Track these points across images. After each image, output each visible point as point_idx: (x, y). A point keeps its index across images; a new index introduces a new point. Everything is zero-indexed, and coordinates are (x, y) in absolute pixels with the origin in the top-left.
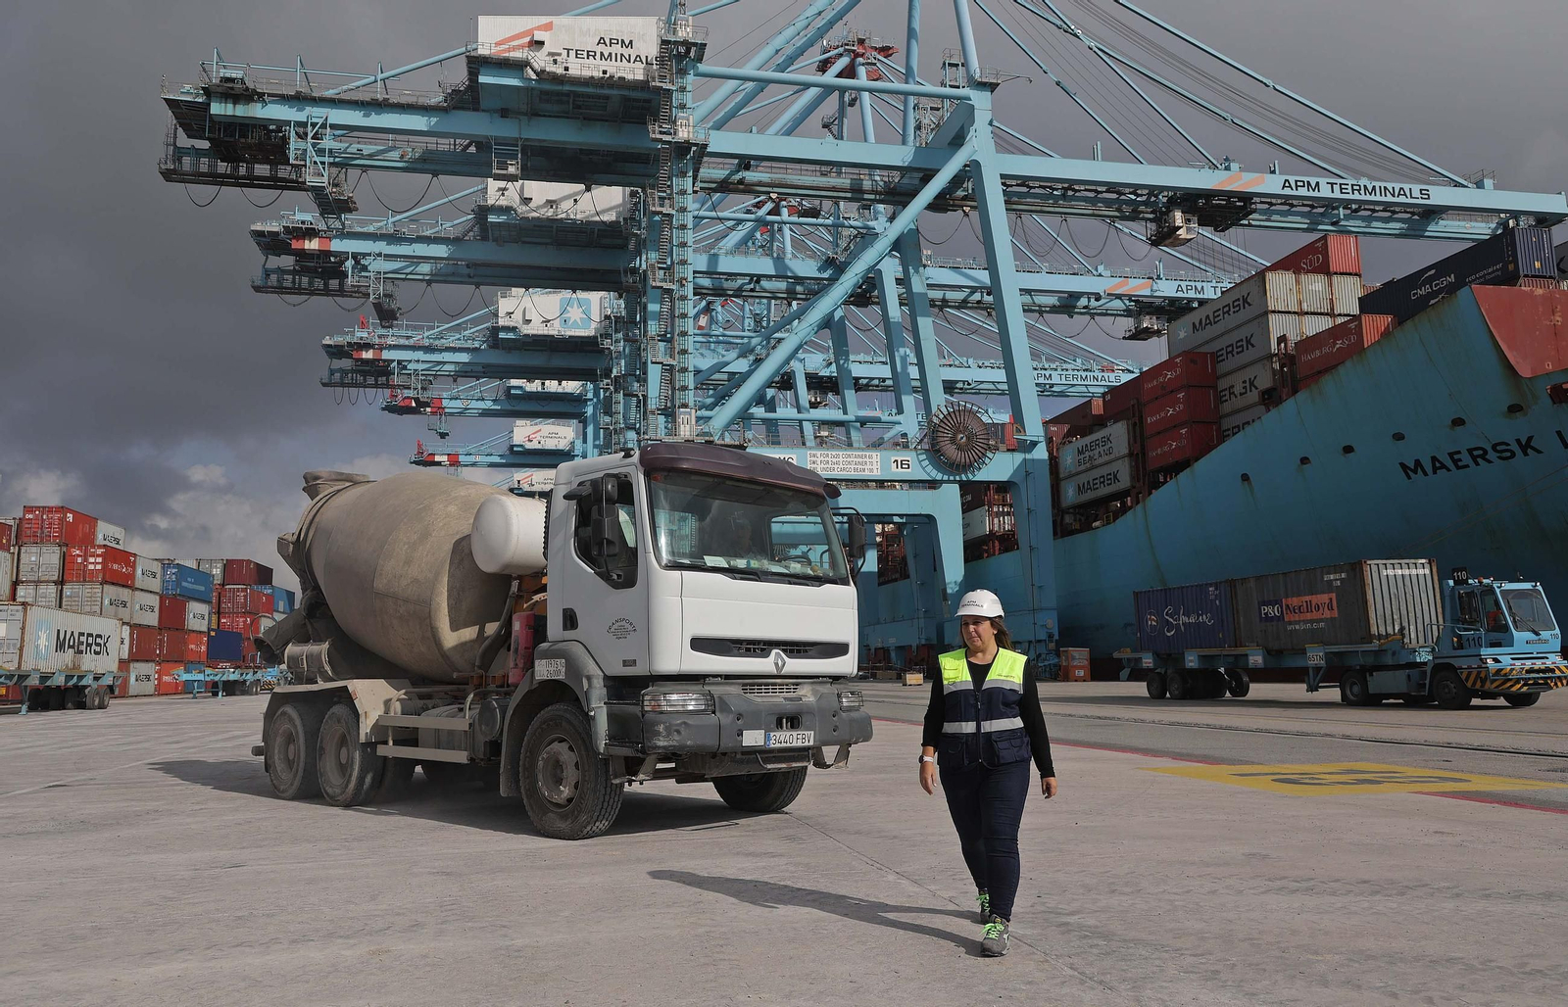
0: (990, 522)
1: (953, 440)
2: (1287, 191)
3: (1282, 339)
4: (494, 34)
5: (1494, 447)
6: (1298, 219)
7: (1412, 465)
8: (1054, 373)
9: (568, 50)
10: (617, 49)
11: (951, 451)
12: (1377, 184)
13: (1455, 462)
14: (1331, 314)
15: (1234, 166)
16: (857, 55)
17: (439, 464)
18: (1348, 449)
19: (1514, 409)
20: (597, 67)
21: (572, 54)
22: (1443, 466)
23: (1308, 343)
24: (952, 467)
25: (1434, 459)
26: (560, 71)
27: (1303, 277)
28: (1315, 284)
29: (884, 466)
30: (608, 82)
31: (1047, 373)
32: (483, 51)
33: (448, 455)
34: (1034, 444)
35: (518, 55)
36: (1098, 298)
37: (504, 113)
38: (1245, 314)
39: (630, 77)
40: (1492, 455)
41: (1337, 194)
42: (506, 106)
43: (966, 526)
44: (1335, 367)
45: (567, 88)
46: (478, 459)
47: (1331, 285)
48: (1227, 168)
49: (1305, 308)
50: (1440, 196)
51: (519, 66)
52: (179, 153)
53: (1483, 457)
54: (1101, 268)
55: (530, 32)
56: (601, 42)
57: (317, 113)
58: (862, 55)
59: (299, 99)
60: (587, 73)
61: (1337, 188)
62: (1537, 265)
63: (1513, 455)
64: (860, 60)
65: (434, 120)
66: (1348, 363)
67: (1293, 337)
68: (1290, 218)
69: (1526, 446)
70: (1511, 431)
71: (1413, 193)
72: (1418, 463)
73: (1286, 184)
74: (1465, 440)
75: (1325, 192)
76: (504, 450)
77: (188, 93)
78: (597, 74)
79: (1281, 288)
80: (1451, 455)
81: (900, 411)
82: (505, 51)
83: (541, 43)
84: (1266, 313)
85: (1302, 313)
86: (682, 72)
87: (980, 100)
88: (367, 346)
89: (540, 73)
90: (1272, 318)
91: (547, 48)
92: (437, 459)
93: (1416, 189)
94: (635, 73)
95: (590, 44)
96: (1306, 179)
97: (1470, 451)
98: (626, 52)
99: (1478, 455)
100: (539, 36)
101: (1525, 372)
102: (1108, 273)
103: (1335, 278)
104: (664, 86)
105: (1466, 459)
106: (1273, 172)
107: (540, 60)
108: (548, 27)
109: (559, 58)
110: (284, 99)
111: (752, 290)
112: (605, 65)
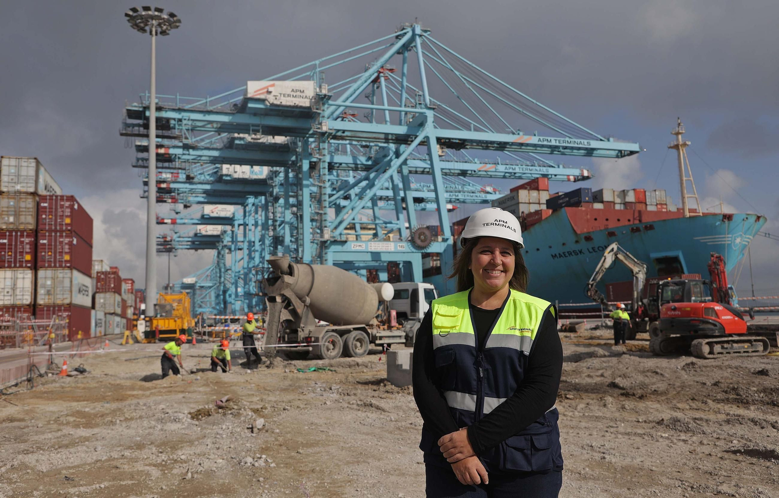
0: (433, 263)
1: (419, 238)
2: (540, 143)
3: (523, 212)
4: (254, 88)
5: (573, 251)
6: (546, 149)
7: (554, 255)
8: (459, 194)
9: (281, 94)
10: (298, 93)
11: (419, 242)
12: (572, 140)
13: (565, 255)
14: (539, 203)
15: (521, 133)
16: (380, 72)
17: (166, 223)
18: (538, 250)
19: (577, 242)
20: (292, 101)
21: (282, 95)
22: (562, 256)
23: (530, 214)
24: (418, 248)
25: (559, 254)
26: (278, 103)
27: (531, 192)
28: (534, 194)
29: (396, 247)
30: (297, 107)
31: (457, 194)
32: (249, 96)
33: (172, 219)
34: (447, 239)
35: (262, 97)
36: (475, 171)
37: (255, 115)
38: (513, 202)
39: (304, 105)
40: (573, 254)
41: (558, 144)
42: (256, 113)
43: (423, 264)
44: (535, 224)
45: (281, 108)
46: (186, 221)
47: (539, 194)
48: (519, 134)
49: (531, 201)
50: (594, 144)
51: (263, 101)
52: (127, 125)
53: (571, 254)
54: (476, 160)
55: (267, 87)
56: (293, 90)
57: (185, 115)
58: (382, 73)
59: (180, 110)
60: (288, 104)
61: (557, 141)
62: (587, 199)
63: (578, 254)
64: (382, 74)
65: (231, 117)
66: (537, 225)
67: (526, 212)
68: (544, 149)
69: (581, 252)
70: (577, 247)
71: (584, 143)
72: (556, 255)
73: (539, 140)
74: (566, 249)
75: (553, 143)
76: (199, 216)
77: (135, 106)
78: (292, 104)
79: (523, 195)
80: (563, 253)
81: (398, 219)
82: (256, 95)
83: (270, 92)
84: (518, 203)
85: (530, 203)
86: (324, 104)
87: (430, 114)
88: (164, 182)
89: (272, 105)
90: (521, 205)
91: (273, 94)
92: (166, 221)
93: (586, 142)
94: (306, 103)
95: (289, 92)
96: (546, 138)
97: (568, 252)
98: (302, 94)
99: (570, 254)
100: (270, 89)
101: (579, 232)
102: (479, 162)
103: (541, 192)
104: (318, 111)
105: (567, 255)
106: (535, 135)
107: (271, 99)
108: (273, 85)
109: (277, 97)
110: (174, 110)
111: (338, 167)
112: (294, 99)
